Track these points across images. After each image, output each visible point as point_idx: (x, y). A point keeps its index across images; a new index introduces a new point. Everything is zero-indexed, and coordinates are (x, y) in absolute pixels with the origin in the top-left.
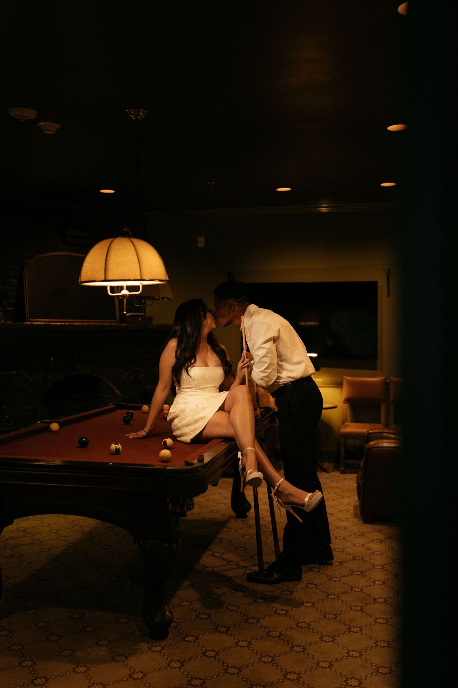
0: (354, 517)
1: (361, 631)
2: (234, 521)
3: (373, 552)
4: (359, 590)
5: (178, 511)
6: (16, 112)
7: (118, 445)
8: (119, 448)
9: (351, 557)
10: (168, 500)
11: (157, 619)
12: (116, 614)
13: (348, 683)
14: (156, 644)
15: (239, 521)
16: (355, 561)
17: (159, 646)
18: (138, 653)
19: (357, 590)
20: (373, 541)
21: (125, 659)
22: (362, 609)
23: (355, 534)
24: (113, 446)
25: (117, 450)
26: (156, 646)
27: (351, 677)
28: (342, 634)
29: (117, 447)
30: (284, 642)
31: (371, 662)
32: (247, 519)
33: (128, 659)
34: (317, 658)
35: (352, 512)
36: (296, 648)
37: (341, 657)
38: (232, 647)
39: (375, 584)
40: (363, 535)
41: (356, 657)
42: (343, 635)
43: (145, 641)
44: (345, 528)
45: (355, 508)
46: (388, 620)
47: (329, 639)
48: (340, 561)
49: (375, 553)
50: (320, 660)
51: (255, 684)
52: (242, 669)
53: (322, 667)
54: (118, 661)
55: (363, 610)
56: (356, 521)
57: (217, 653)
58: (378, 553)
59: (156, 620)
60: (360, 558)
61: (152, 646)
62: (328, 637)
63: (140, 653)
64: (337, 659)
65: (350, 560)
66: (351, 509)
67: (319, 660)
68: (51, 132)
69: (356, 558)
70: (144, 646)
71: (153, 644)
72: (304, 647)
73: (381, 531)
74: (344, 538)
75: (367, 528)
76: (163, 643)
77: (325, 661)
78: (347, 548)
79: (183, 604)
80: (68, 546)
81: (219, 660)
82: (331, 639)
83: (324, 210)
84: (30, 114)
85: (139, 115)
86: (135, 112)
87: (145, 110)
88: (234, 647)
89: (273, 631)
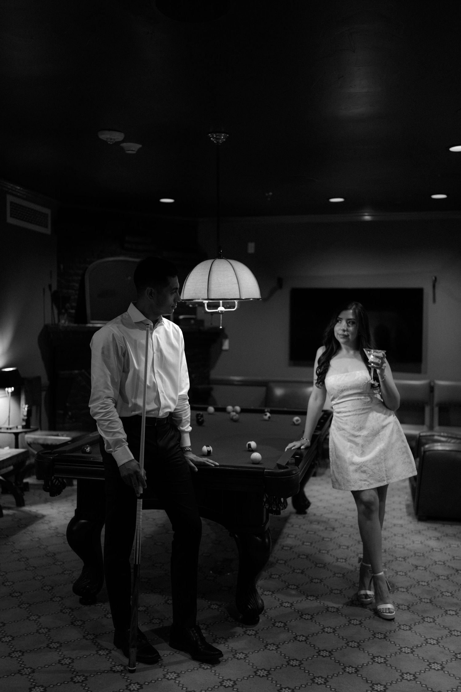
0: (407, 516)
1: (434, 622)
2: (295, 517)
3: (432, 549)
4: (426, 584)
5: (274, 509)
6: (105, 136)
7: (209, 447)
8: (210, 450)
9: (412, 553)
10: (265, 500)
11: (251, 606)
12: (207, 601)
13: (432, 667)
14: (250, 629)
15: (300, 517)
16: (417, 557)
17: (253, 630)
18: (236, 636)
19: (423, 584)
20: (430, 538)
21: (225, 641)
22: (431, 602)
23: (412, 531)
24: (205, 449)
25: (209, 452)
26: (250, 630)
27: (433, 662)
28: (417, 624)
29: (209, 449)
30: (365, 629)
31: (448, 649)
32: (306, 515)
33: (227, 641)
34: (399, 645)
35: (405, 510)
36: (378, 635)
37: (420, 644)
38: (319, 633)
39: (439, 578)
40: (420, 532)
41: (434, 644)
42: (419, 624)
43: (239, 626)
44: (402, 526)
45: (408, 506)
46: (457, 612)
47: (407, 628)
48: (402, 556)
49: (434, 549)
50: (403, 646)
51: (348, 666)
52: (332, 652)
53: (405, 652)
54: (219, 643)
55: (433, 603)
56: (410, 519)
57: (307, 638)
58: (437, 550)
59: (249, 607)
60: (421, 555)
61: (246, 630)
62: (405, 626)
63: (238, 636)
64: (417, 646)
65: (412, 556)
66: (403, 507)
67: (401, 646)
68: (133, 152)
69: (417, 554)
70: (239, 630)
71: (247, 629)
72: (385, 635)
73: (436, 529)
74: (403, 535)
75: (422, 526)
76: (256, 628)
77: (406, 647)
78: (407, 544)
79: (265, 593)
80: (147, 538)
81: (310, 644)
82: (408, 628)
83: (367, 218)
84: (118, 136)
85: (220, 139)
86: (217, 136)
87: (226, 134)
88: (320, 633)
89: (354, 620)
